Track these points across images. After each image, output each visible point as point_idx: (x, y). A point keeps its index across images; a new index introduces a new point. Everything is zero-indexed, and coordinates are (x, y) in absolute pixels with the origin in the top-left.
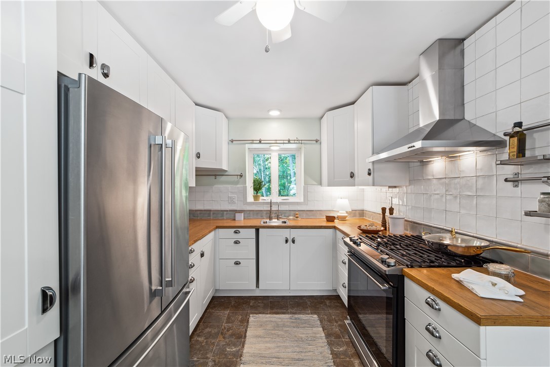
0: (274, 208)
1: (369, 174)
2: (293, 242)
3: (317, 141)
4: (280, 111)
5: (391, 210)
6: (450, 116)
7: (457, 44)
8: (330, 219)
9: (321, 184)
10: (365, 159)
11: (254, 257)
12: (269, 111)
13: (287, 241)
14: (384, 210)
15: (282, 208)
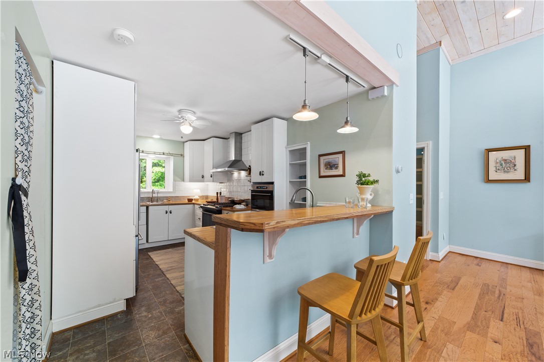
0: (155, 195)
1: (211, 177)
2: (171, 213)
3: (181, 155)
4: (160, 136)
5: (220, 193)
6: (238, 159)
7: (239, 135)
8: (190, 200)
9: (184, 181)
10: (209, 170)
11: (145, 224)
12: (153, 135)
13: (167, 212)
14: (217, 193)
15: (160, 195)
